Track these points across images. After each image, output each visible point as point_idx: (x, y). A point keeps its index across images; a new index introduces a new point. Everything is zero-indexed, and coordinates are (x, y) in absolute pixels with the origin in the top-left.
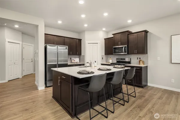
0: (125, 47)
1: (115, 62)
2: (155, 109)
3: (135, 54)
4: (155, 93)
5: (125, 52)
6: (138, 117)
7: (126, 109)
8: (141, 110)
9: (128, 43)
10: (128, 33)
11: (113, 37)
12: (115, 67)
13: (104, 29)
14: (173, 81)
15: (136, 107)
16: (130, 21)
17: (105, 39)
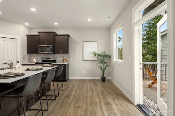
0: (51, 47)
1: (40, 61)
2: (77, 94)
3: (60, 53)
4: (75, 83)
5: (52, 51)
6: (68, 104)
7: (58, 102)
8: (69, 98)
9: (54, 43)
10: (54, 34)
11: (38, 35)
12: (44, 66)
13: (27, 24)
14: (84, 72)
15: (65, 98)
16: (56, 24)
17: (27, 35)
